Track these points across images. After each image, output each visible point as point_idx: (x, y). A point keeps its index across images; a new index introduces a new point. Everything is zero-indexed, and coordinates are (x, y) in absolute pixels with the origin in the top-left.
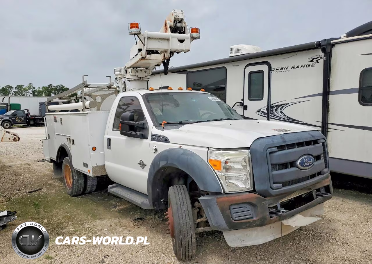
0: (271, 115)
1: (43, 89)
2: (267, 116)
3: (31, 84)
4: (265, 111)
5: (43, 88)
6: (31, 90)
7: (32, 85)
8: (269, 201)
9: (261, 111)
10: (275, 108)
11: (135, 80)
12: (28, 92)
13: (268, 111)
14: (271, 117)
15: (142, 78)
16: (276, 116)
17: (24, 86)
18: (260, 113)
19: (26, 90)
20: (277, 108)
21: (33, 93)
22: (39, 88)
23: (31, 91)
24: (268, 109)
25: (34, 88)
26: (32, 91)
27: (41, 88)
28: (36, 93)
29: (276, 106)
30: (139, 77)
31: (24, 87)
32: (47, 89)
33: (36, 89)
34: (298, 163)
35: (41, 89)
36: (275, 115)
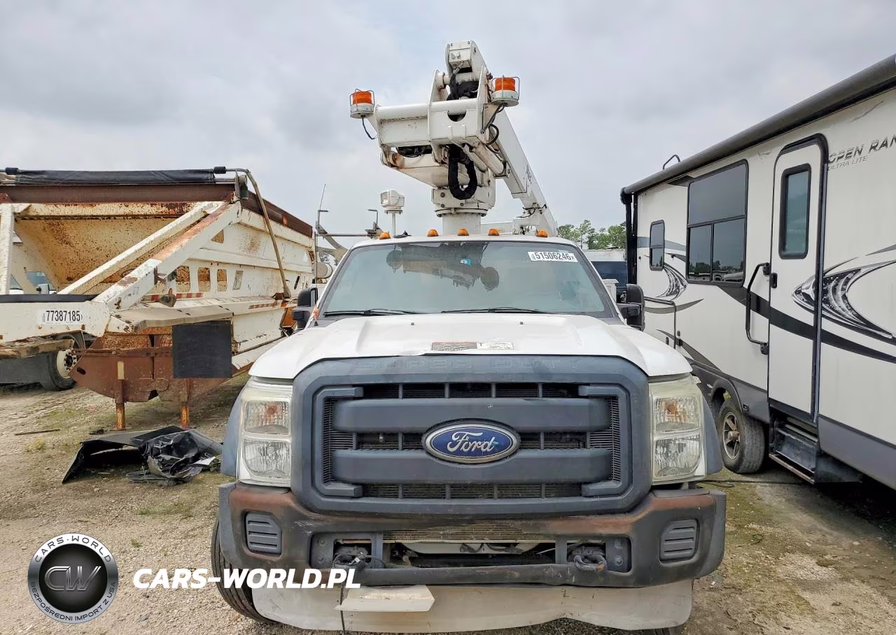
0: (824, 305)
1: (610, 232)
2: (812, 308)
3: (586, 221)
4: (811, 292)
5: (612, 228)
6: (587, 234)
7: (590, 224)
8: (319, 524)
9: (803, 291)
10: (833, 284)
11: (445, 214)
12: (579, 239)
13: (816, 292)
14: (824, 313)
15: (455, 209)
16: (833, 309)
17: (573, 227)
18: (799, 299)
19: (577, 236)
20: (837, 285)
21: (590, 241)
22: (603, 230)
23: (585, 237)
24: (816, 285)
25: (593, 231)
26: (589, 237)
27: (607, 230)
28: (596, 242)
29: (835, 276)
30: (447, 206)
31: (572, 230)
32: (620, 233)
33: (597, 232)
34: (428, 440)
35: (606, 233)
36: (831, 308)
